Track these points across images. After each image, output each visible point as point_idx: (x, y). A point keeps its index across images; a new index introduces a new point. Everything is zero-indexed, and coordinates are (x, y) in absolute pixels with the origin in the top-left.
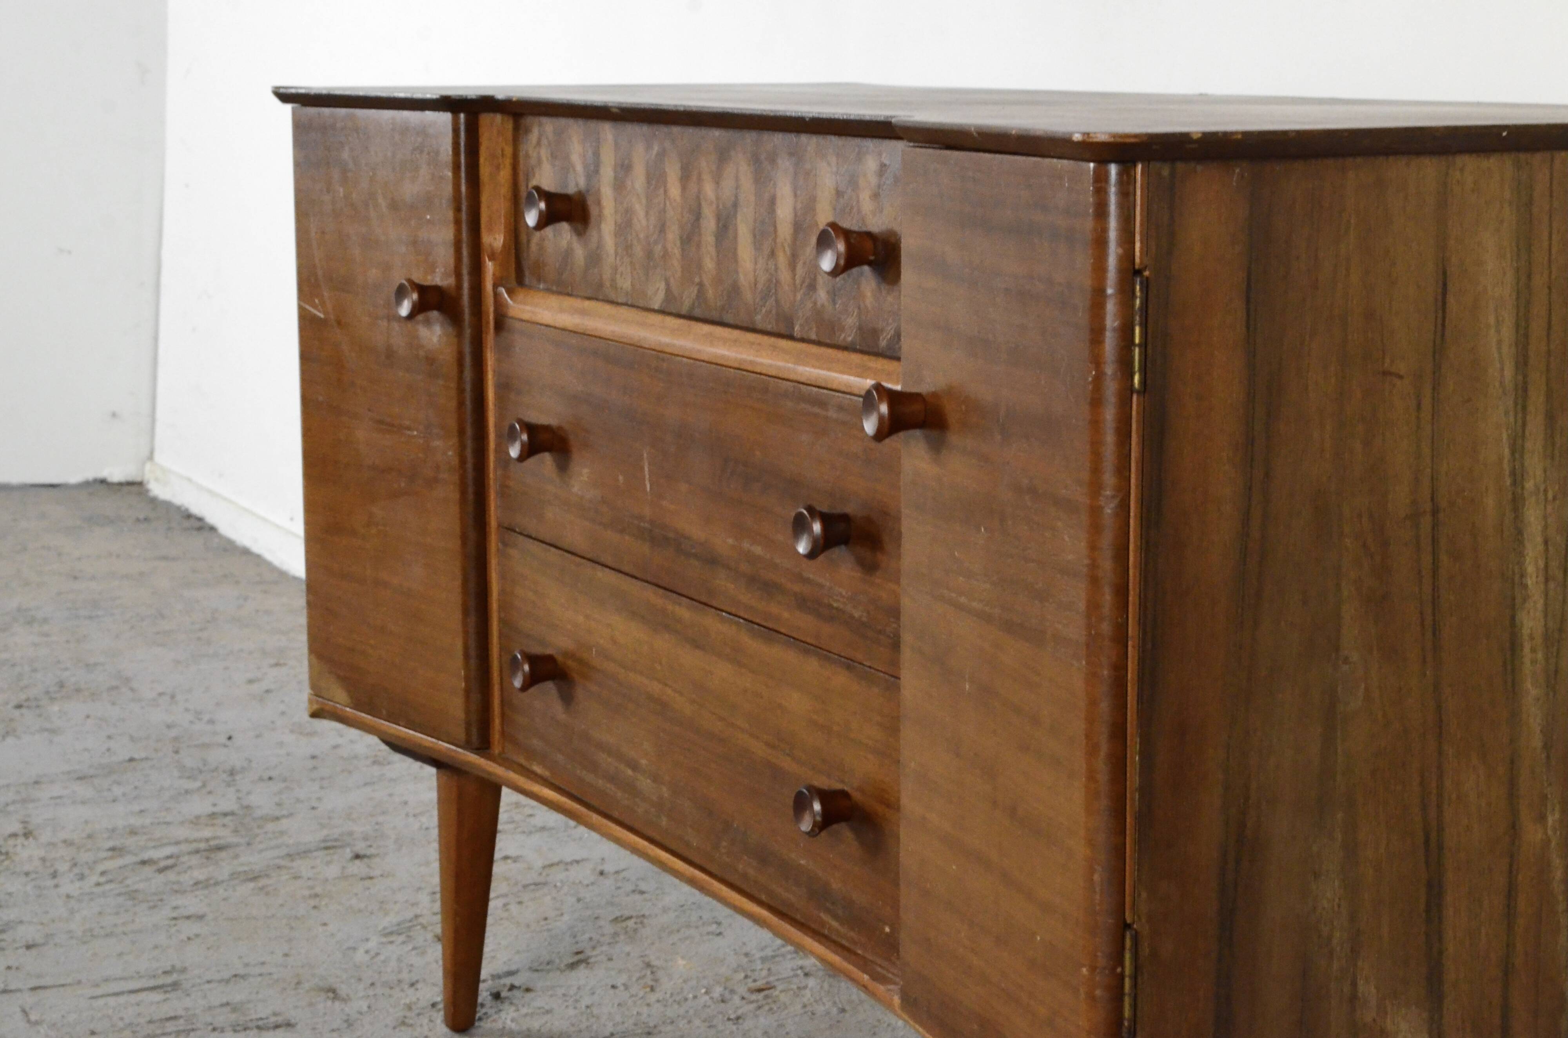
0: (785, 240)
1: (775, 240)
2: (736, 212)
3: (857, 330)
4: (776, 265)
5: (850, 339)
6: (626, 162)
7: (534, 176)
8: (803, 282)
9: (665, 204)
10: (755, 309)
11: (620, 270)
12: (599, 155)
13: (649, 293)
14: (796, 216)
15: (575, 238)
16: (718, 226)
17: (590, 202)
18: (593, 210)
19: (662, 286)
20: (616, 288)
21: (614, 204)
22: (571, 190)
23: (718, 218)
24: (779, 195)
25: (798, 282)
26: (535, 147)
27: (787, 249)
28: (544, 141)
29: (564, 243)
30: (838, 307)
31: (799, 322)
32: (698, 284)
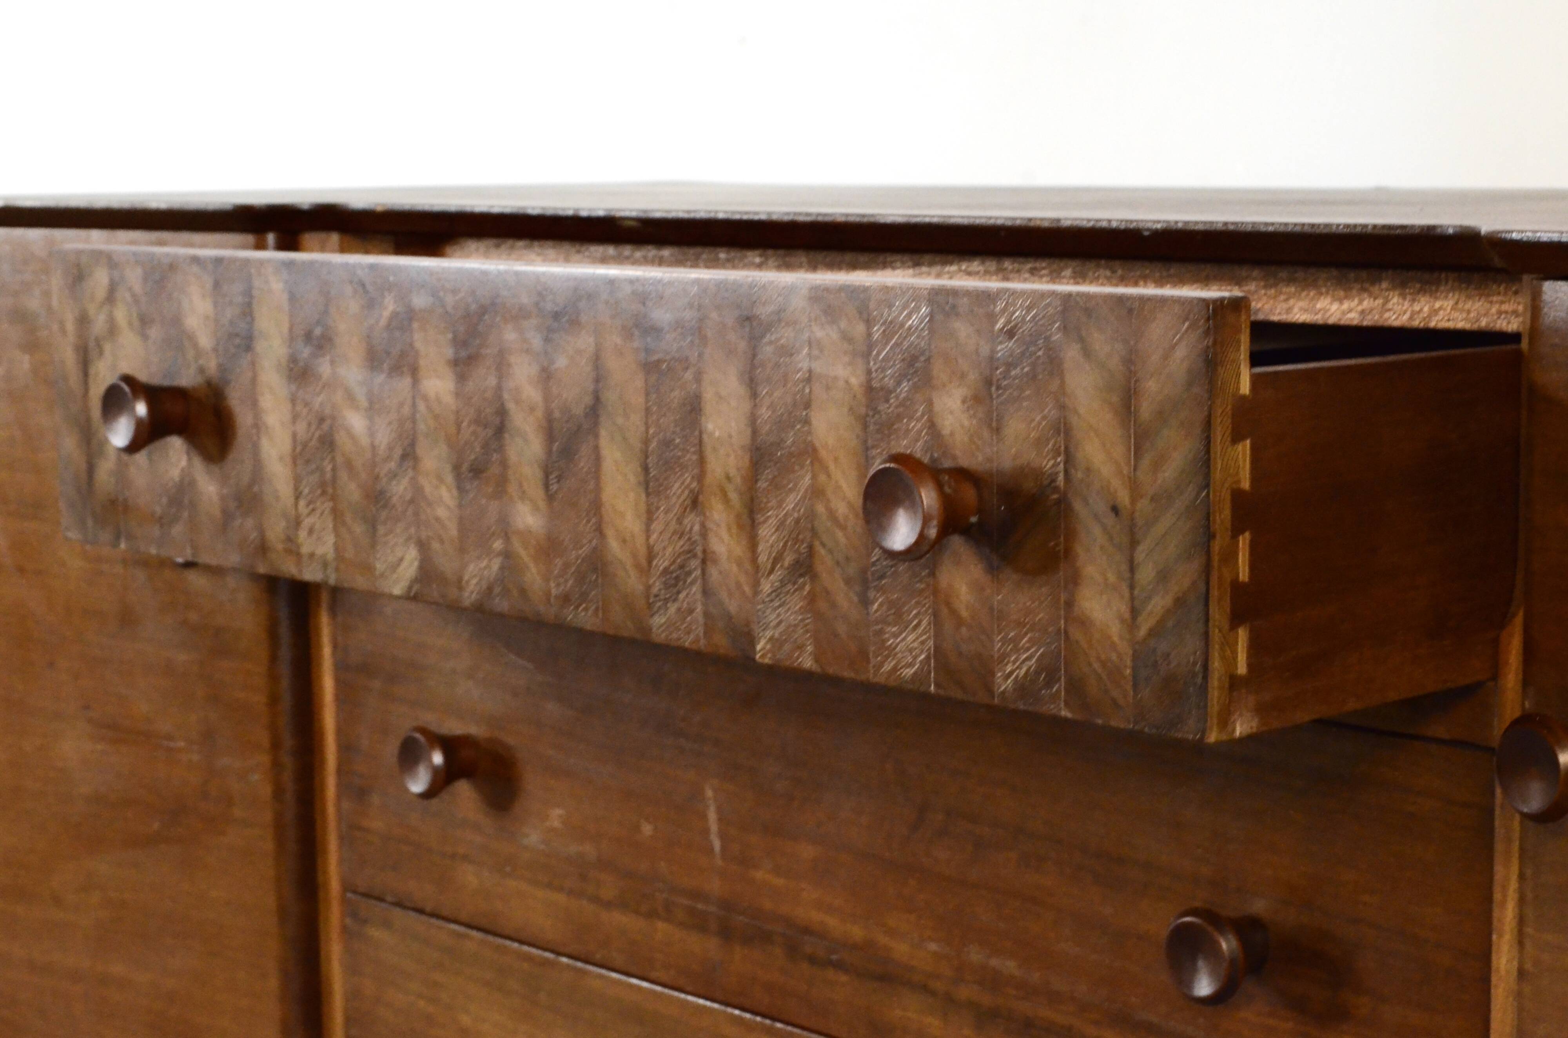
0: (728, 478)
1: (700, 477)
2: (596, 424)
3: (928, 658)
4: (703, 525)
5: (909, 672)
6: (318, 331)
7: (101, 353)
8: (776, 561)
9: (414, 405)
10: (650, 605)
11: (307, 522)
12: (253, 320)
13: (380, 566)
14: (755, 432)
15: (198, 464)
16: (549, 452)
17: (235, 400)
18: (243, 418)
19: (412, 556)
20: (298, 555)
21: (290, 406)
22: (187, 379)
23: (550, 432)
24: (708, 394)
25: (763, 558)
26: (103, 304)
27: (733, 496)
28: (123, 294)
29: (175, 473)
30: (876, 611)
31: (769, 634)
32: (499, 554)
